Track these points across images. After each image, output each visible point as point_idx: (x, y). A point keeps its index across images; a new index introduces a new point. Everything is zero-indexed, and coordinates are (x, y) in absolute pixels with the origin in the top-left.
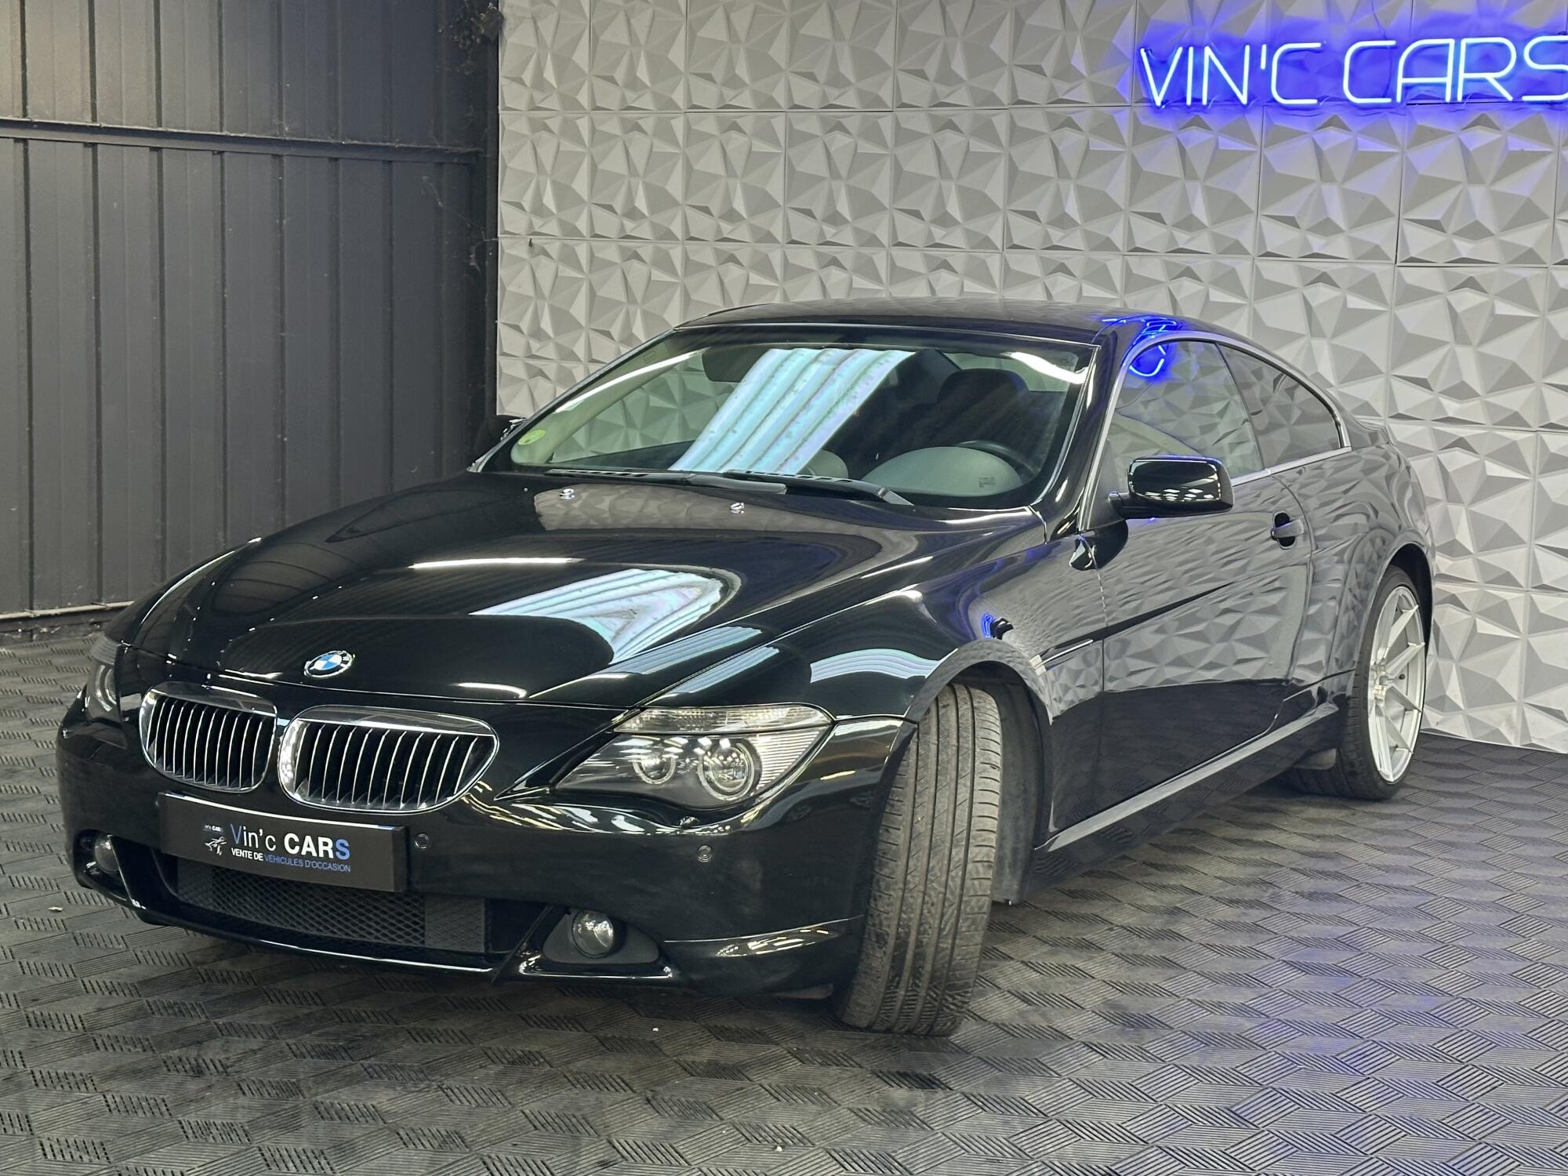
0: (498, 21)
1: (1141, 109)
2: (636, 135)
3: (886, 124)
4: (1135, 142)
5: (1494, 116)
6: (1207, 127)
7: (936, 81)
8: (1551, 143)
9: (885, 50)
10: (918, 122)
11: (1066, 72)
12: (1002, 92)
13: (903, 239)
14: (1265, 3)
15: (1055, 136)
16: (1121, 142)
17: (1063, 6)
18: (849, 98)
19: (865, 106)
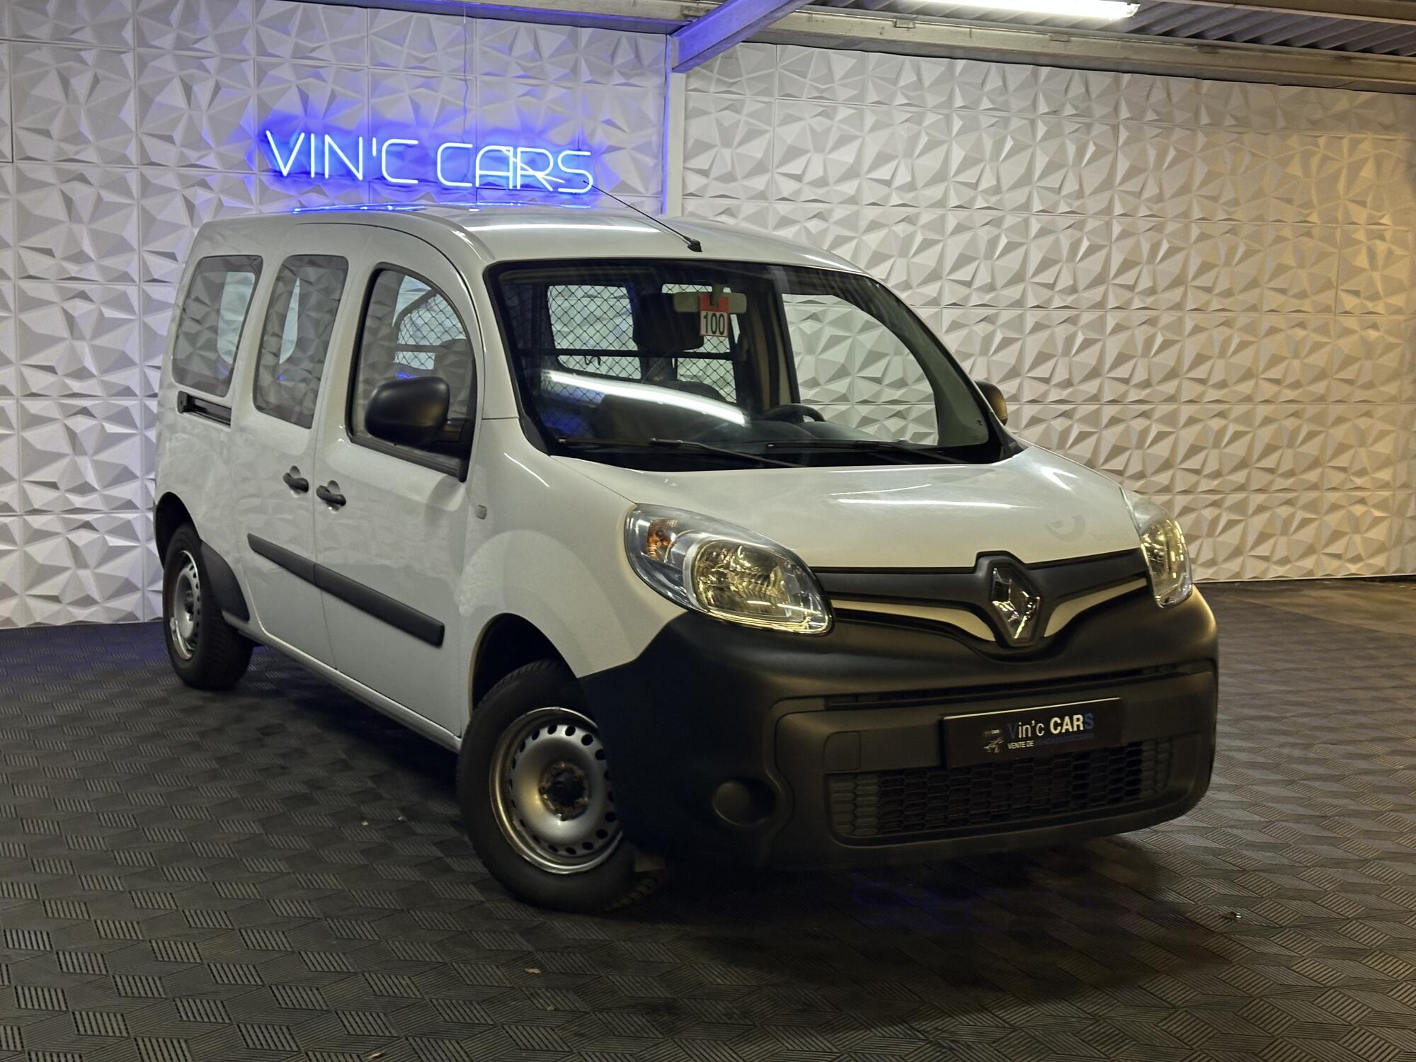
1: (266, 178)
3: (8, 173)
4: (262, 201)
6: (324, 193)
7: (62, 140)
10: (45, 174)
11: (197, 142)
12: (133, 153)
13: (32, 273)
14: (366, 107)
15: (189, 193)
16: (252, 203)
17: (188, 90)
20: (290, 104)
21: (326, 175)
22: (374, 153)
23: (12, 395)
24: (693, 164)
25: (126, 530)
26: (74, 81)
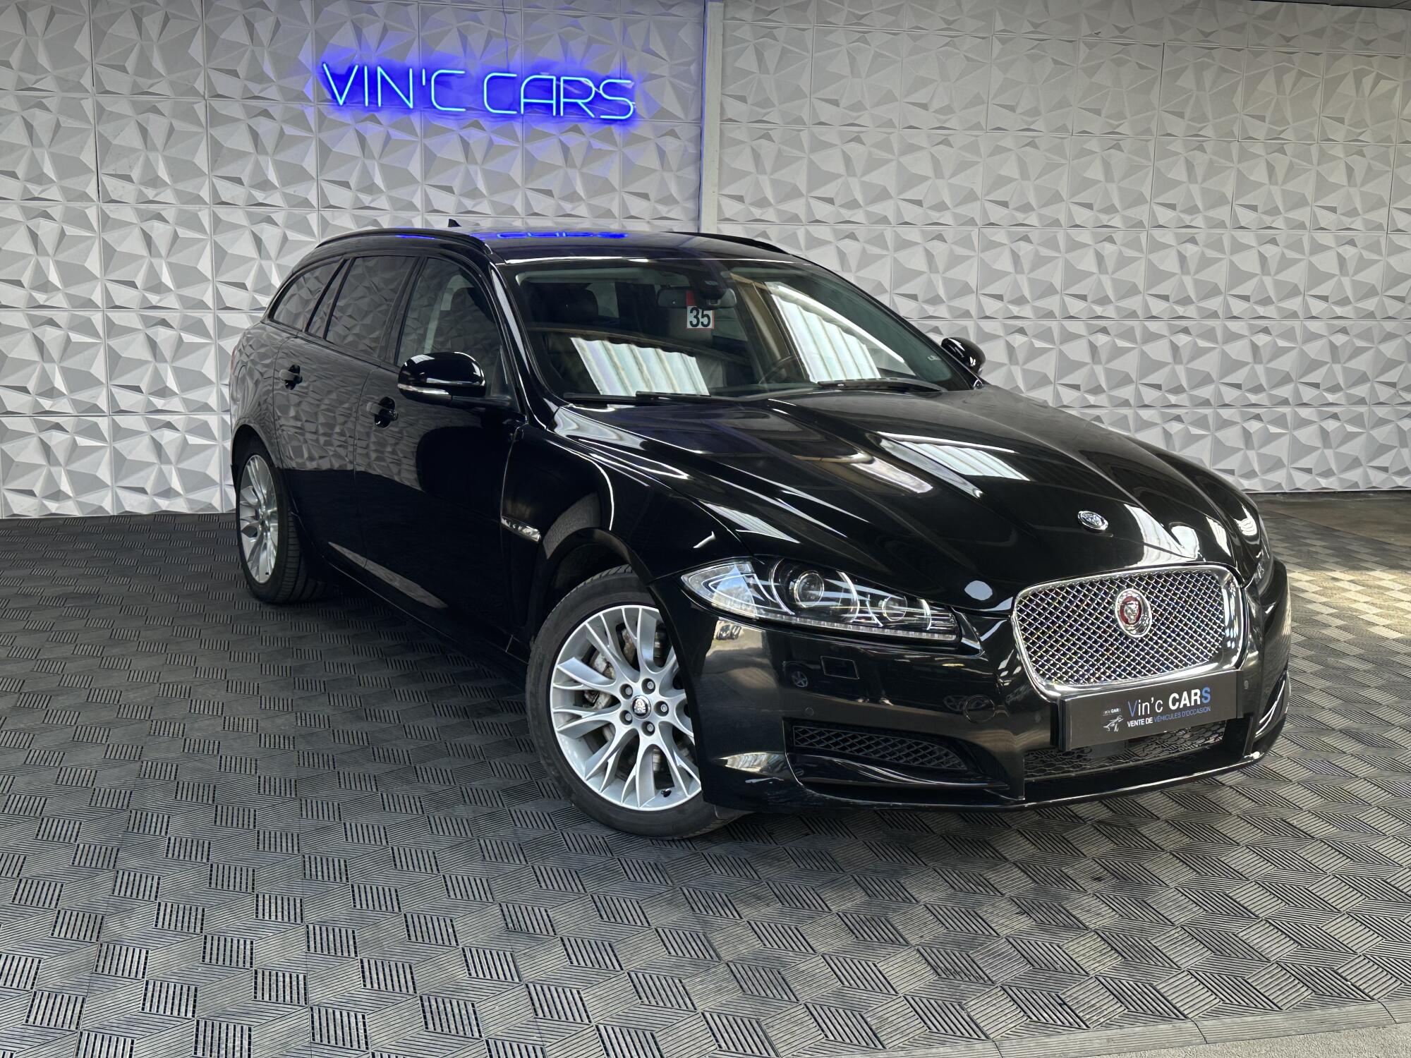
1: (326, 108)
3: (88, 106)
4: (321, 130)
5: (581, 125)
6: (380, 123)
7: (136, 74)
8: (615, 144)
9: (83, 45)
10: (123, 107)
11: (257, 76)
12: (200, 85)
13: (114, 197)
14: (417, 39)
15: (253, 122)
16: (309, 130)
17: (250, 26)
18: (48, 83)
19: (67, 91)
20: (344, 39)
21: (380, 105)
22: (424, 83)
23: (98, 307)
24: (731, 89)
25: (203, 430)
26: (144, 20)
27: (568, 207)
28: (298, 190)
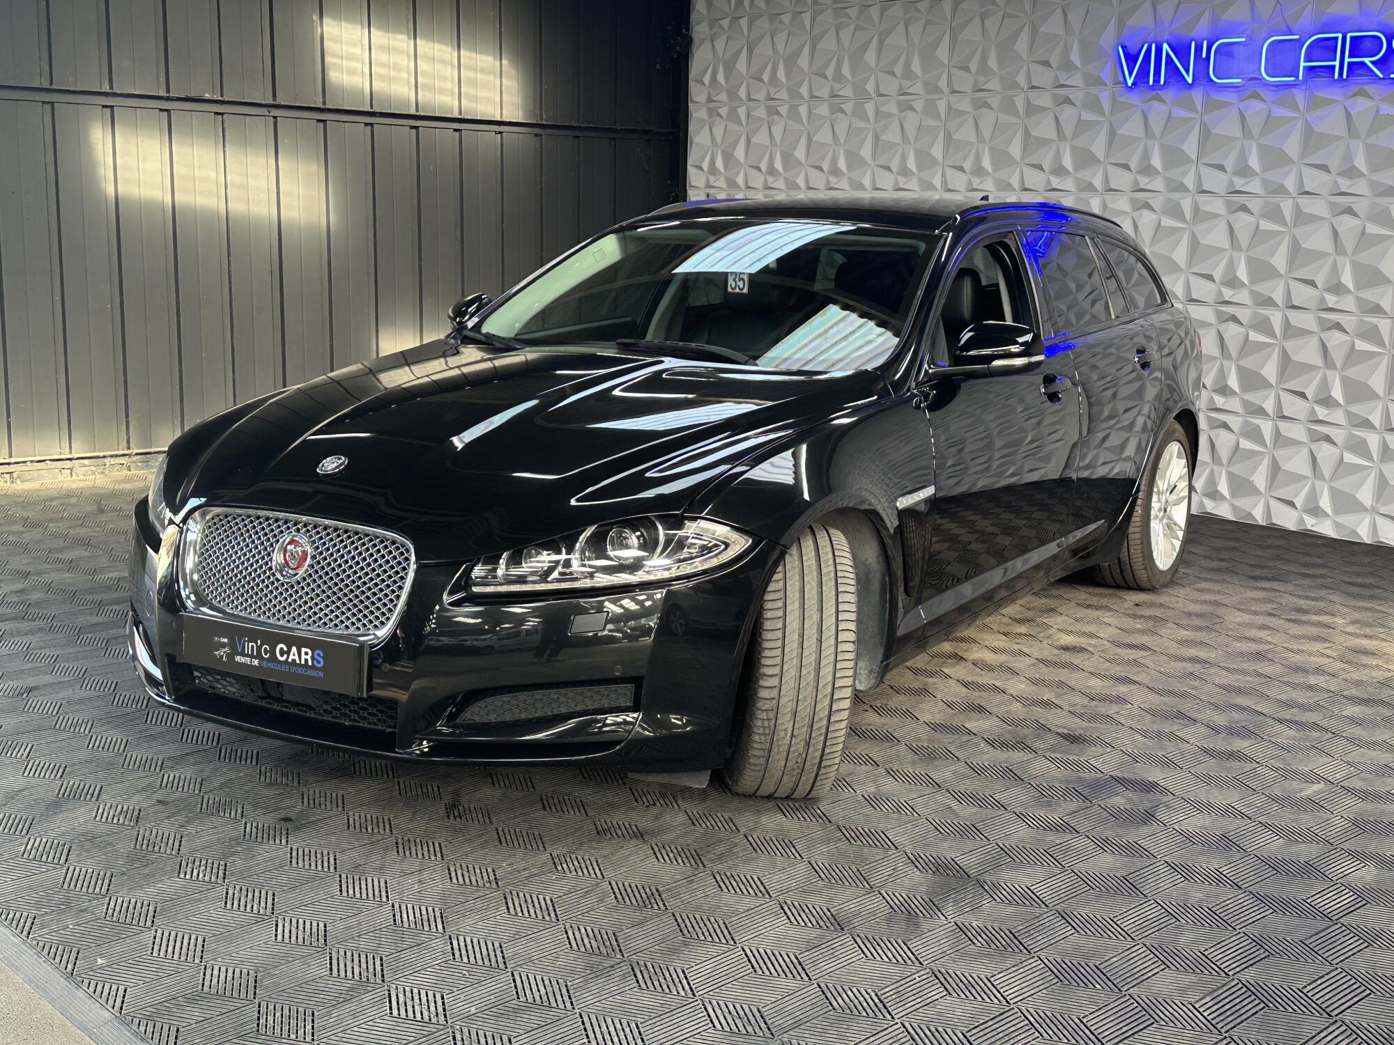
0: (688, 42)
1: (1118, 90)
2: (776, 117)
3: (942, 105)
4: (1112, 113)
6: (1163, 101)
9: (942, 53)
10: (965, 104)
11: (1066, 65)
12: (1021, 79)
13: (950, 187)
14: (1208, 10)
15: (1057, 110)
16: (1103, 114)
17: (1066, 17)
18: (918, 88)
19: (928, 92)
20: (1142, 19)
21: (1162, 82)
22: (1204, 55)
26: (988, 22)
27: (1344, 184)
28: (1084, 175)
